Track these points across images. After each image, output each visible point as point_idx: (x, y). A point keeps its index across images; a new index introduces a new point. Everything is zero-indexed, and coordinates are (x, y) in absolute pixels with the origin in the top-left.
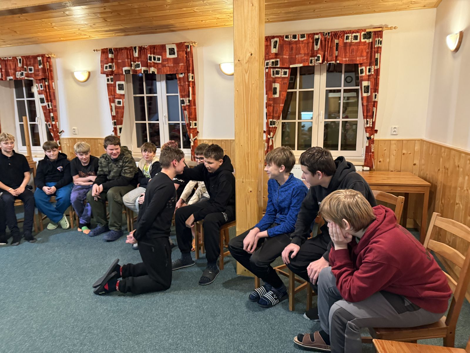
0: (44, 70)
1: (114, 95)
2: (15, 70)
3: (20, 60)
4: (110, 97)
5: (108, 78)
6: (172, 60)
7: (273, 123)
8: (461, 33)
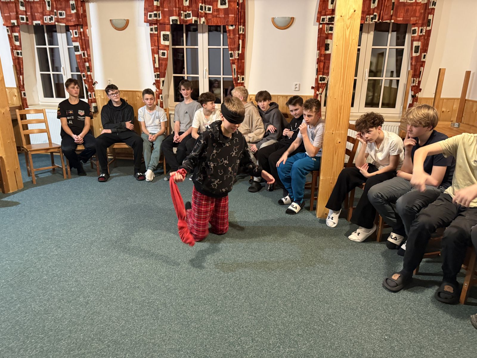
0: (77, 14)
1: (158, 46)
2: (43, 14)
3: (49, 2)
4: (153, 48)
5: (152, 27)
6: (223, 11)
7: (323, 79)
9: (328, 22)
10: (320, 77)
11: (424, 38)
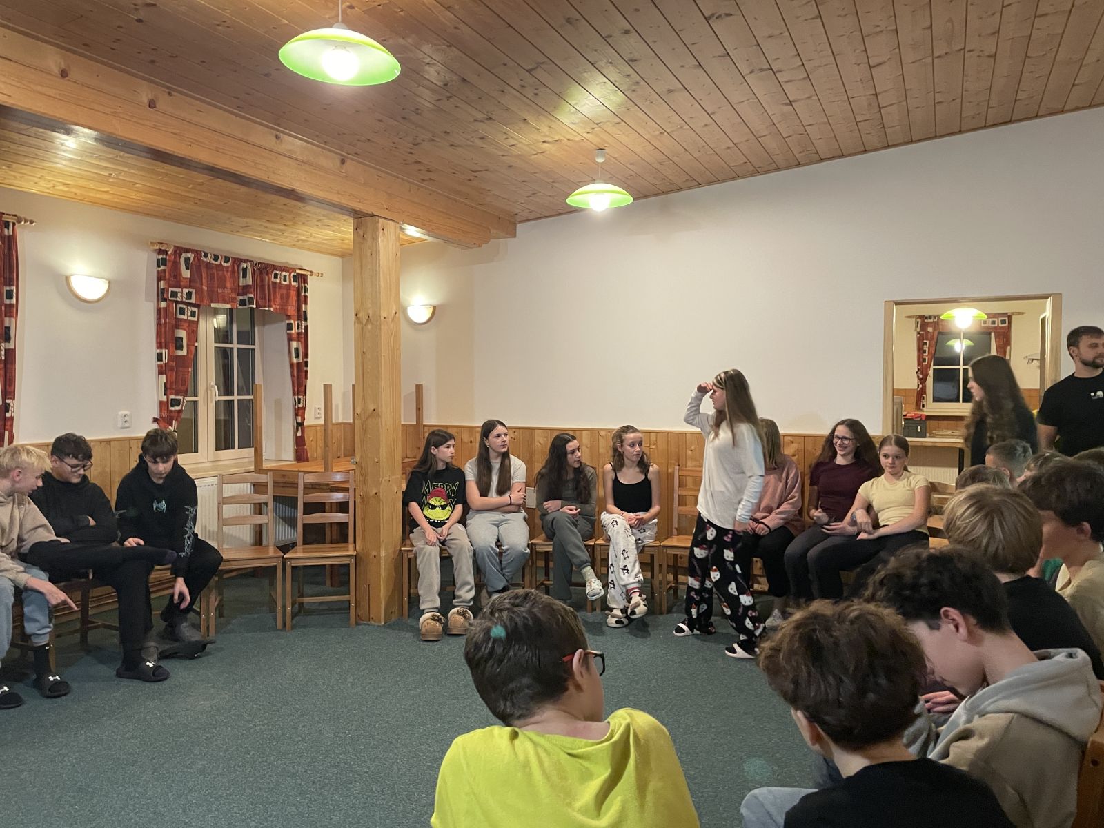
7: (176, 403)
8: (434, 308)
9: (186, 299)
10: (172, 399)
11: (304, 337)
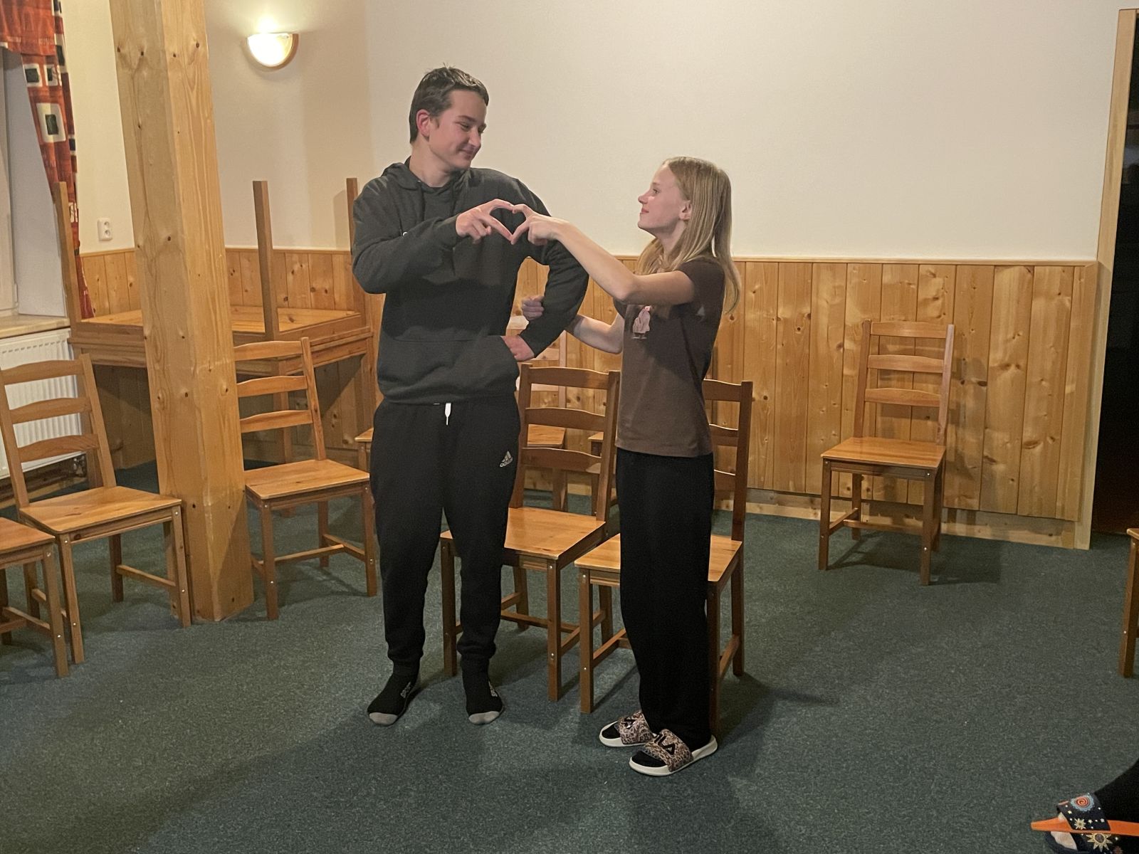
8: (296, 37)
11: (62, 93)
